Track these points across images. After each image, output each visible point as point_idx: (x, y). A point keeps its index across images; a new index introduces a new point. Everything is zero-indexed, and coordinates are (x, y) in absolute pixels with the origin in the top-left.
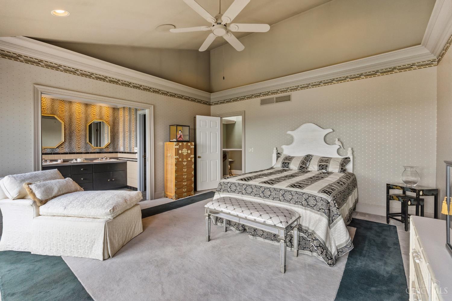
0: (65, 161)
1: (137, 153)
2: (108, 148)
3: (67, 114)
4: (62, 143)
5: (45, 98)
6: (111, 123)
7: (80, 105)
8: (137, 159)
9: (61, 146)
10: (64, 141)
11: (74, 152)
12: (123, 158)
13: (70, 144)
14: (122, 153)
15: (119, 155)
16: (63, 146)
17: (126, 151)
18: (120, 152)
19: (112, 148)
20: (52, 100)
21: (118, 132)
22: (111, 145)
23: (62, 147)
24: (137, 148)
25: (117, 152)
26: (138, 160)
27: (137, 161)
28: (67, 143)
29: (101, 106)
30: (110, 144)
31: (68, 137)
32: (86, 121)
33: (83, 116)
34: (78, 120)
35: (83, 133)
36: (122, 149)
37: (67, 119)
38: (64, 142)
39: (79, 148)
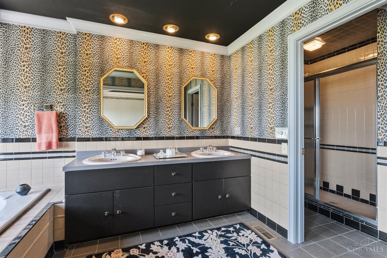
0: (148, 153)
1: (286, 141)
2: (213, 128)
3: (151, 67)
4: (145, 120)
5: (120, 39)
6: (219, 84)
7: (171, 51)
8: (286, 157)
9: (143, 126)
10: (146, 116)
11: (162, 135)
12: (240, 149)
13: (157, 121)
14: (238, 138)
15: (231, 142)
16: (145, 126)
17: (248, 135)
18: (233, 137)
19: (218, 129)
20: (131, 43)
21: (229, 100)
22: (219, 123)
23: (144, 128)
24: (286, 130)
25: (227, 137)
26: (291, 160)
27: (286, 163)
28: (152, 120)
29: (203, 53)
30: (216, 122)
31: (153, 109)
32: (181, 79)
33: (176, 70)
34: (168, 77)
35: (176, 101)
36: (237, 132)
37: (152, 77)
38: (147, 119)
39: (169, 128)
